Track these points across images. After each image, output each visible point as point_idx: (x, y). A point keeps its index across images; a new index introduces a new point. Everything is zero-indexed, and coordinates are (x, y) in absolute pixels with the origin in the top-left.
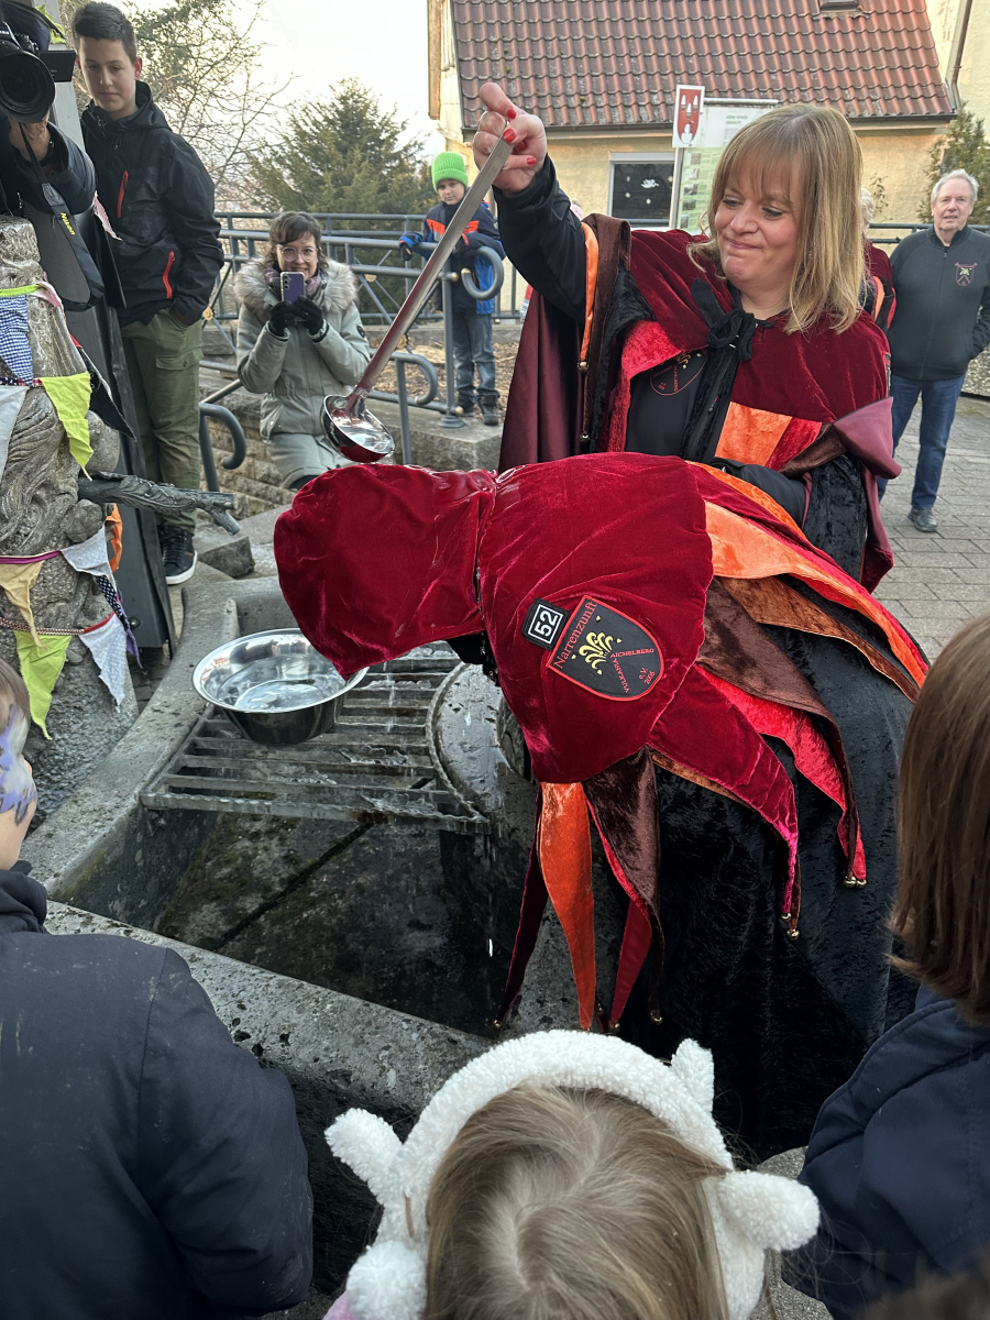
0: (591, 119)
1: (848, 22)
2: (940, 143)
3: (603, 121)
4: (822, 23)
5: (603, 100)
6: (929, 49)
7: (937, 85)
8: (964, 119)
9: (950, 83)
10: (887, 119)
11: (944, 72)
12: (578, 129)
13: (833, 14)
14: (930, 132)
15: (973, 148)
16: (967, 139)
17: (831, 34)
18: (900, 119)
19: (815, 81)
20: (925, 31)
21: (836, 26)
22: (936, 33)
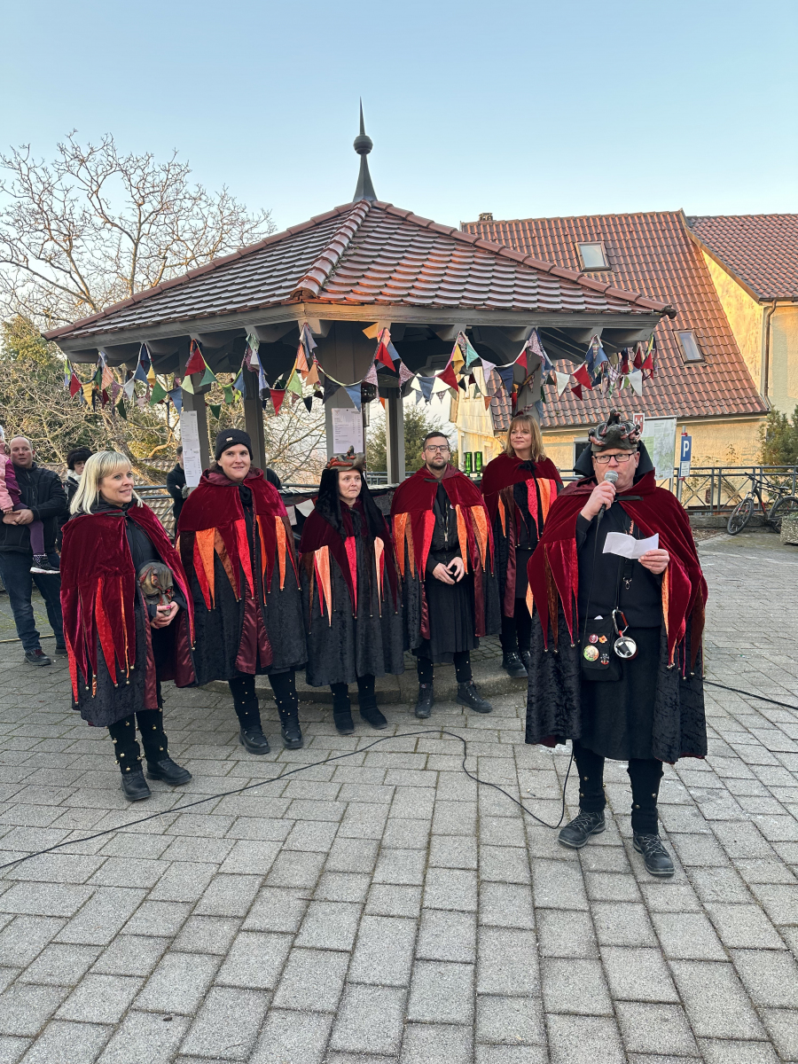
0: (563, 422)
1: (701, 368)
2: (763, 425)
3: (569, 423)
4: (686, 369)
5: (569, 413)
6: (748, 380)
7: (756, 397)
8: (775, 414)
9: (763, 394)
10: (730, 415)
11: (759, 390)
12: (557, 427)
13: (691, 365)
14: (757, 420)
15: (783, 427)
16: (778, 423)
17: (692, 375)
18: (738, 414)
19: (686, 398)
20: (744, 371)
21: (694, 371)
22: (752, 373)
